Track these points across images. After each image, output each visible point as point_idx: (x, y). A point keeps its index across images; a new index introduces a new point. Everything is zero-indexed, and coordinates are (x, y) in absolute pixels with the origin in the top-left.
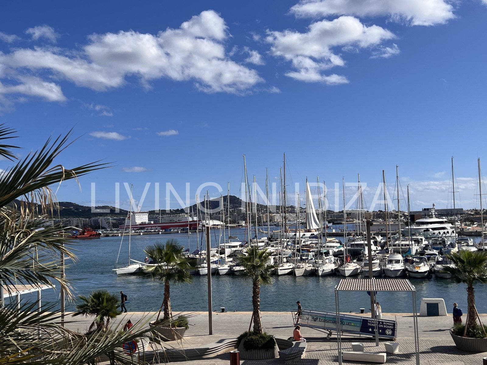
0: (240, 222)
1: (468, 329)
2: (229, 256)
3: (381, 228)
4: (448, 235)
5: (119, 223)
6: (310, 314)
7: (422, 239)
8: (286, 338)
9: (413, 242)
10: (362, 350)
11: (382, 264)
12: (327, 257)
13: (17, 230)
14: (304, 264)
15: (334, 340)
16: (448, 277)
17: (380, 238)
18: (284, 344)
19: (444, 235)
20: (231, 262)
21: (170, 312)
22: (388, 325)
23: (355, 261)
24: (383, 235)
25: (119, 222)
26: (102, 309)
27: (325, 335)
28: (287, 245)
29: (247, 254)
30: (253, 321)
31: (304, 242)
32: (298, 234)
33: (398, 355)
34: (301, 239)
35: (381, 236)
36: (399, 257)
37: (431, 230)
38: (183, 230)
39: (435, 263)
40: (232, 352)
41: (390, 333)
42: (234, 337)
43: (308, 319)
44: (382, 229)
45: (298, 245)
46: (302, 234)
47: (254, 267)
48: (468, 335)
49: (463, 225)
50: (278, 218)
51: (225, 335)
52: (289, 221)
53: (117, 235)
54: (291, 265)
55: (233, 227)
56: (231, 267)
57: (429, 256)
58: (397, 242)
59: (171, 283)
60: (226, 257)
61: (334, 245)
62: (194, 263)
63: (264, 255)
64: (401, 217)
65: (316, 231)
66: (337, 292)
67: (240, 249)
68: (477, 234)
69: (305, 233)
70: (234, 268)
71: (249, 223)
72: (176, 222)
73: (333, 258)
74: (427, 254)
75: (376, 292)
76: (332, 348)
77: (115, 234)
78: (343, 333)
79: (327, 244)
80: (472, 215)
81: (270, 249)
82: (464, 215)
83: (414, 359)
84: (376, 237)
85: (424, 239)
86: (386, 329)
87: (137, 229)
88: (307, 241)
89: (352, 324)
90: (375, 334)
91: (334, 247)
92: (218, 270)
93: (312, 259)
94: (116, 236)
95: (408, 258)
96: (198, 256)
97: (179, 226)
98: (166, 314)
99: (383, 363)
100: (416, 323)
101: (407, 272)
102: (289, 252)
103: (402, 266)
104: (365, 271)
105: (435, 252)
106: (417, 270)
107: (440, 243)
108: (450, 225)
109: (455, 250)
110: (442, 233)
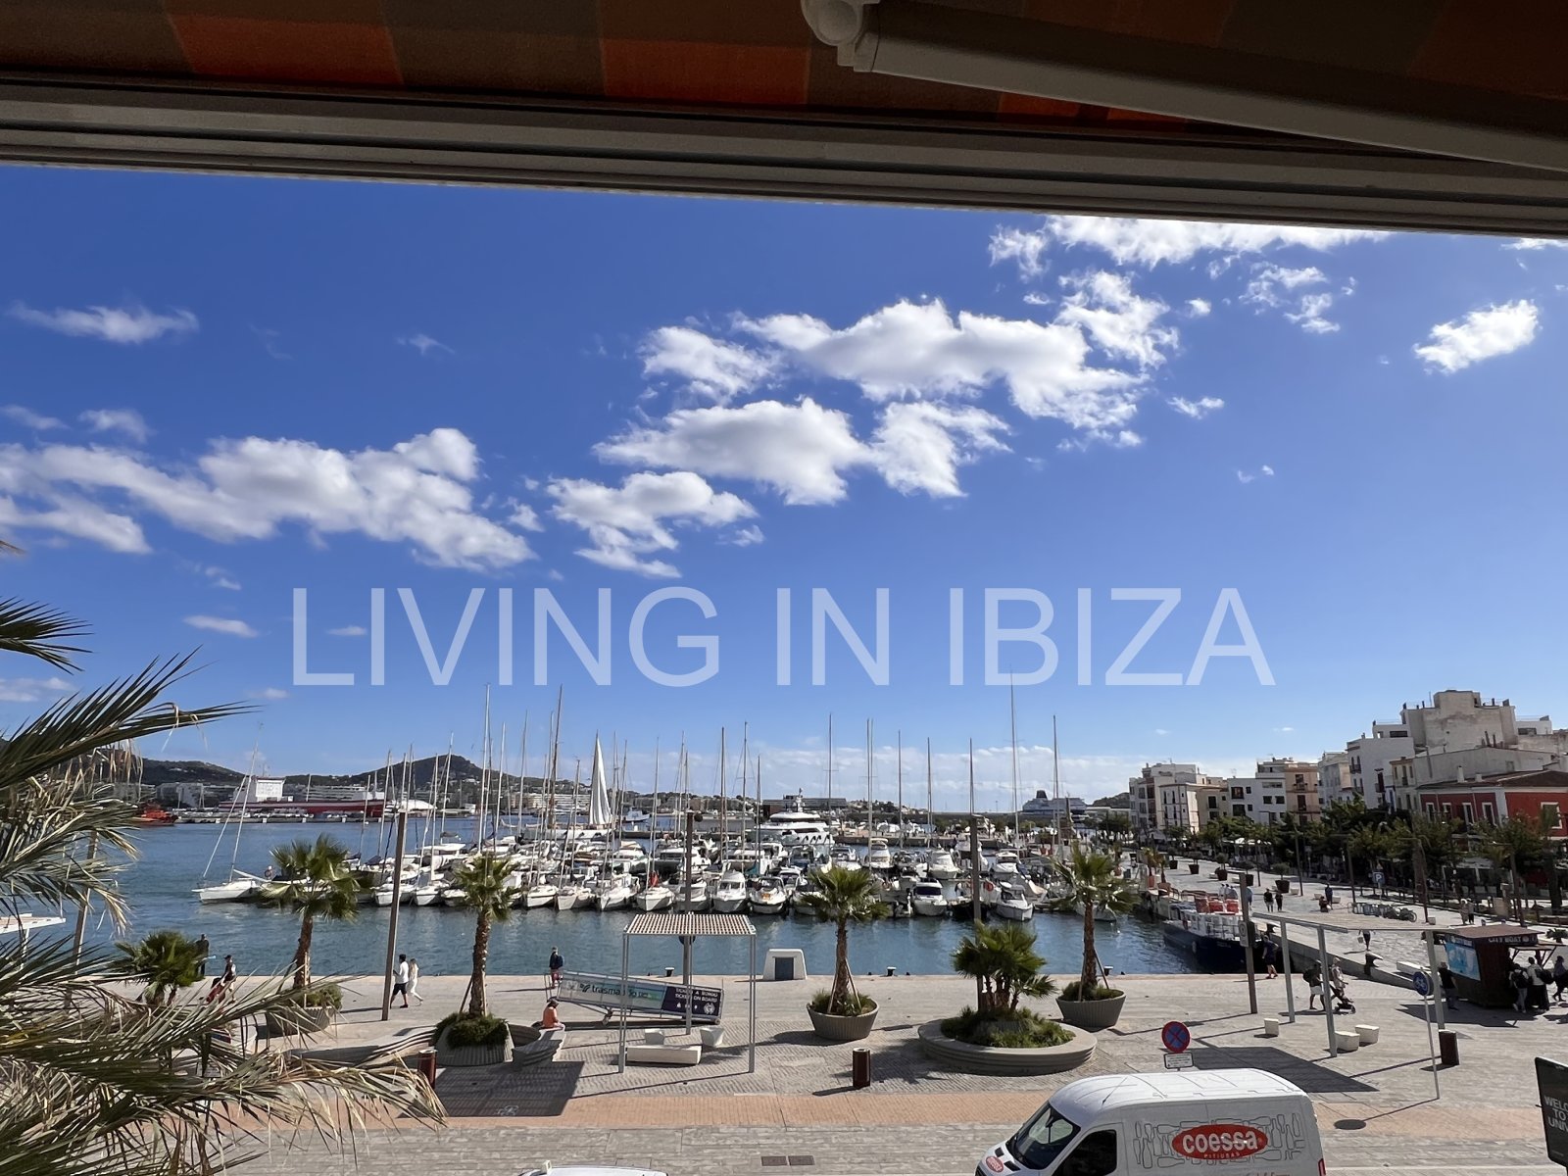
0: (467, 805)
1: (835, 1000)
2: (439, 871)
3: (714, 825)
4: (819, 842)
5: (219, 797)
6: (576, 978)
7: (778, 848)
8: (529, 1024)
9: (763, 853)
10: (662, 1043)
11: (711, 889)
12: (620, 876)
13: (51, 808)
14: (575, 888)
15: (615, 1025)
16: (814, 913)
17: (712, 843)
18: (523, 1036)
19: (814, 842)
20: (441, 880)
21: (307, 976)
22: (709, 997)
23: (666, 883)
24: (716, 839)
25: (221, 794)
26: (163, 968)
27: (600, 1018)
28: (551, 852)
29: (472, 868)
30: (469, 993)
31: (581, 848)
32: (570, 832)
33: (721, 1050)
34: (575, 842)
35: (713, 840)
36: (740, 878)
37: (793, 833)
38: (352, 816)
39: (794, 889)
40: (423, 1051)
41: (712, 1010)
42: (431, 1024)
43: (572, 988)
44: (716, 829)
45: (570, 853)
46: (578, 832)
47: (483, 891)
48: (834, 1011)
49: (844, 826)
50: (538, 801)
51: (415, 1022)
52: (559, 807)
53: (212, 820)
54: (554, 890)
55: (451, 815)
56: (440, 890)
57: (786, 877)
58: (738, 852)
59: (317, 918)
60: (433, 873)
61: (633, 854)
62: (366, 880)
63: (504, 868)
64: (748, 808)
65: (605, 828)
66: (626, 937)
67: (462, 856)
68: (862, 842)
69: (585, 832)
70: (446, 892)
71: (484, 808)
72: (339, 801)
73: (629, 878)
74: (783, 874)
75: (694, 937)
76: (610, 1041)
77: (208, 820)
78: (631, 1012)
79: (621, 851)
80: (860, 810)
81: (517, 858)
82: (846, 810)
83: (746, 1055)
84: (705, 842)
85: (781, 847)
86: (705, 1003)
87: (255, 810)
88: (588, 846)
89: (649, 996)
90: (685, 1012)
91: (632, 858)
92: (416, 896)
93: (592, 879)
94: (209, 822)
95: (752, 880)
96: (376, 868)
97: (345, 809)
98: (299, 979)
99: (694, 1065)
100: (752, 992)
101: (749, 904)
102: (552, 865)
103: (743, 894)
104: (681, 902)
105: (797, 870)
106: (764, 900)
107: (805, 855)
108: (824, 825)
109: (825, 869)
110: (810, 839)
